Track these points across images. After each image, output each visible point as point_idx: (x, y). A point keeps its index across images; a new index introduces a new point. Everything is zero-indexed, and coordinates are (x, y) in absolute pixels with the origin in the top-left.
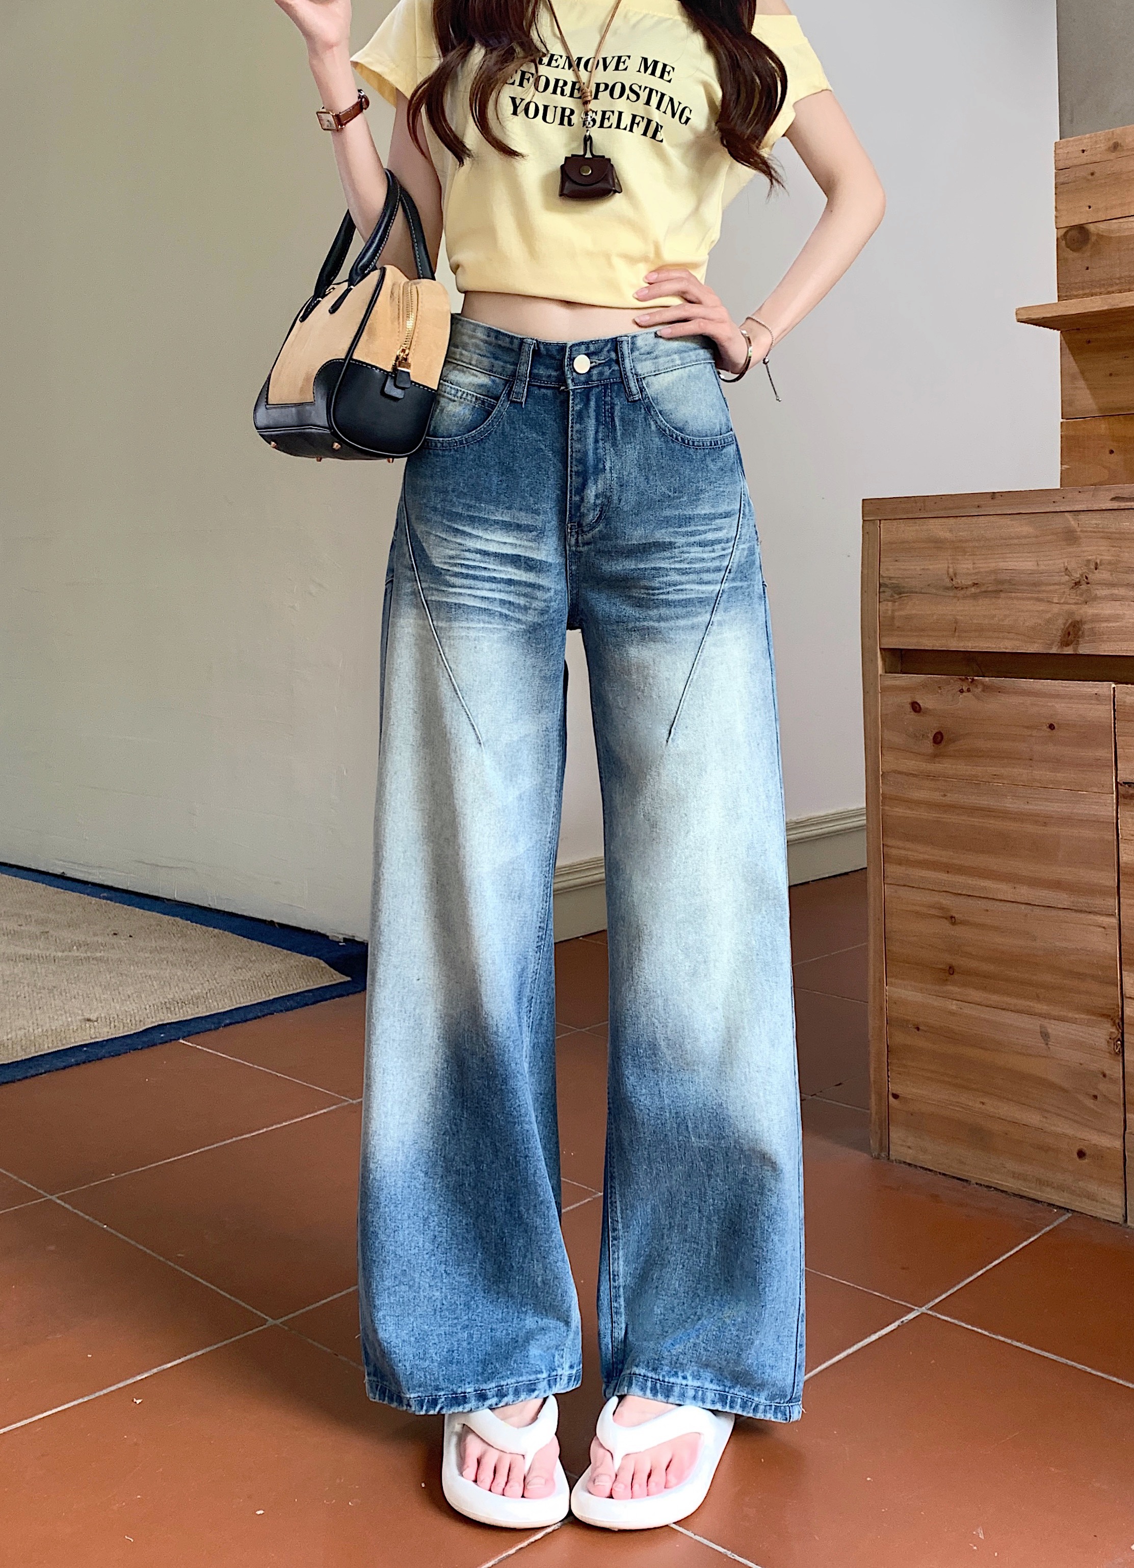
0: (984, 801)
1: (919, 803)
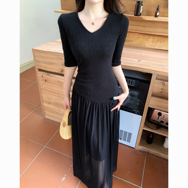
0: (51, 88)
1: (44, 87)
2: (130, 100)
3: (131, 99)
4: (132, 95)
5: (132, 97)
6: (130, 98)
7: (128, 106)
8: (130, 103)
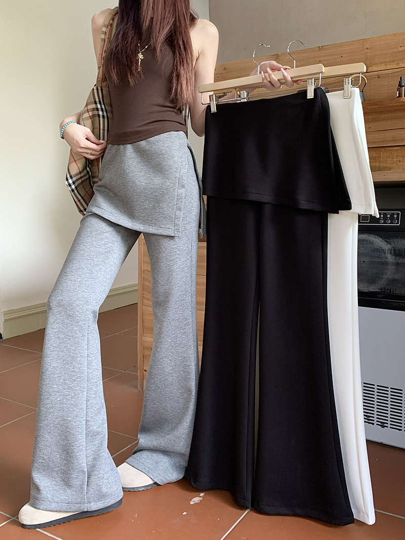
2: (394, 267)
3: (397, 264)
4: (397, 252)
5: (398, 258)
6: (393, 264)
7: (390, 289)
8: (396, 277)
